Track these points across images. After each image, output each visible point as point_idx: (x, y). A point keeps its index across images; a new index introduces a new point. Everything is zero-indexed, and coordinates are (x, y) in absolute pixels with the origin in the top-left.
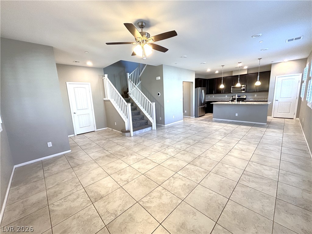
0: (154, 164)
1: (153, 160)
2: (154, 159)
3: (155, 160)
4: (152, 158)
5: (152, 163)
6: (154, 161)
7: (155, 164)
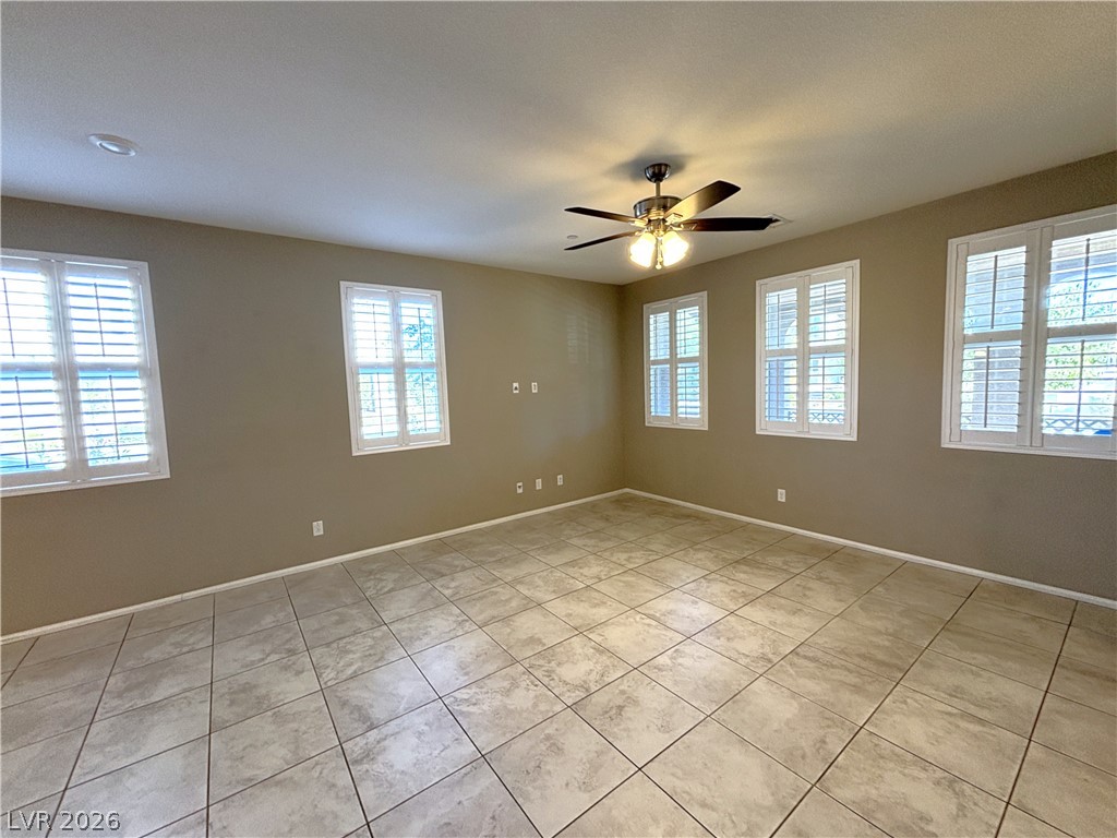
0: (652, 612)
1: (656, 627)
2: (653, 631)
3: (649, 625)
4: (664, 632)
5: (658, 615)
6: (654, 623)
7: (647, 612)
